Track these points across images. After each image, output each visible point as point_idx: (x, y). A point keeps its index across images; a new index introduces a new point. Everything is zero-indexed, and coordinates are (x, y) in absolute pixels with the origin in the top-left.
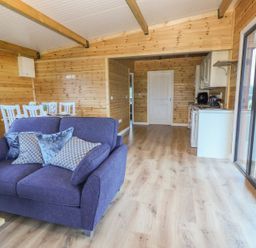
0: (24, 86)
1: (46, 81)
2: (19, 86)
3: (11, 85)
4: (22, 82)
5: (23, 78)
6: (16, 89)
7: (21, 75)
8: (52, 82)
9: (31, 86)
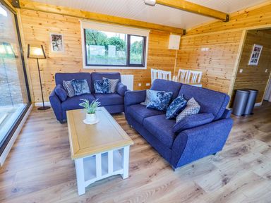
0: (170, 56)
1: (185, 53)
2: (167, 56)
3: (162, 55)
4: (168, 53)
5: (171, 50)
6: (164, 58)
7: (169, 48)
8: (189, 53)
9: (174, 56)
